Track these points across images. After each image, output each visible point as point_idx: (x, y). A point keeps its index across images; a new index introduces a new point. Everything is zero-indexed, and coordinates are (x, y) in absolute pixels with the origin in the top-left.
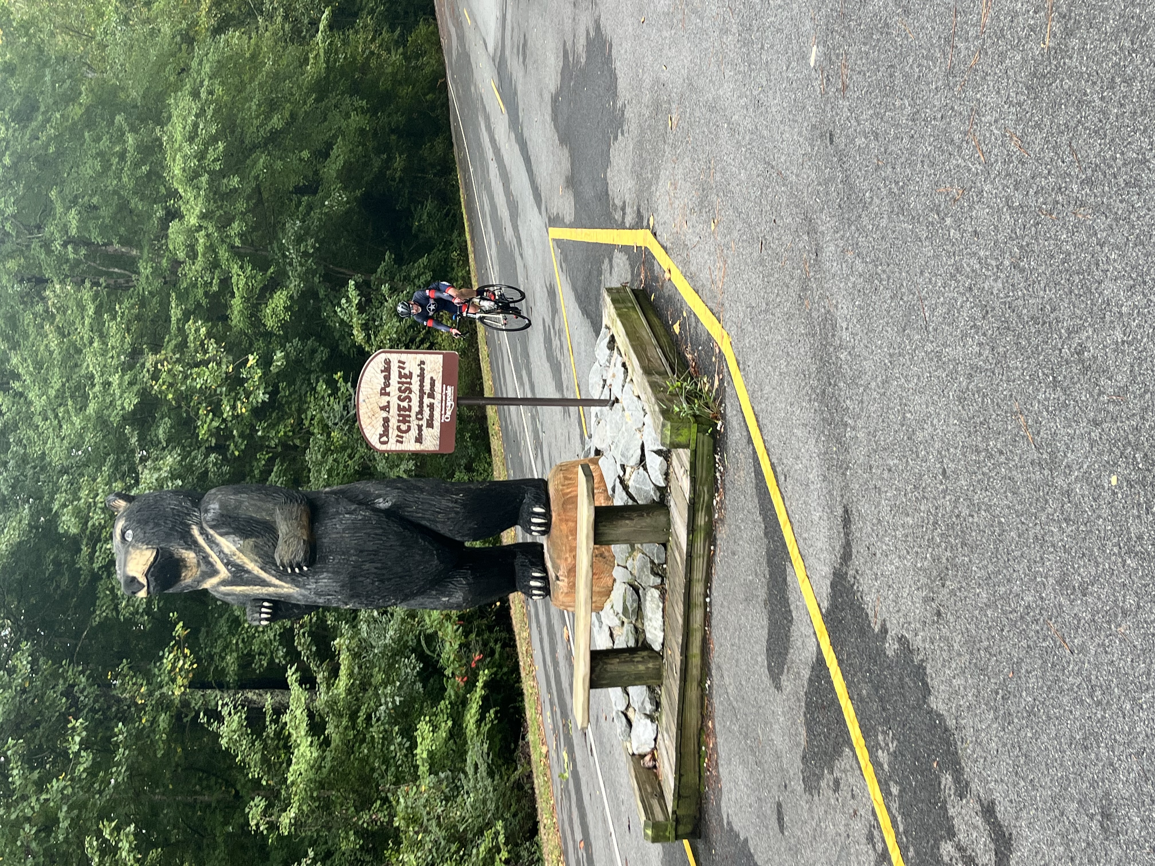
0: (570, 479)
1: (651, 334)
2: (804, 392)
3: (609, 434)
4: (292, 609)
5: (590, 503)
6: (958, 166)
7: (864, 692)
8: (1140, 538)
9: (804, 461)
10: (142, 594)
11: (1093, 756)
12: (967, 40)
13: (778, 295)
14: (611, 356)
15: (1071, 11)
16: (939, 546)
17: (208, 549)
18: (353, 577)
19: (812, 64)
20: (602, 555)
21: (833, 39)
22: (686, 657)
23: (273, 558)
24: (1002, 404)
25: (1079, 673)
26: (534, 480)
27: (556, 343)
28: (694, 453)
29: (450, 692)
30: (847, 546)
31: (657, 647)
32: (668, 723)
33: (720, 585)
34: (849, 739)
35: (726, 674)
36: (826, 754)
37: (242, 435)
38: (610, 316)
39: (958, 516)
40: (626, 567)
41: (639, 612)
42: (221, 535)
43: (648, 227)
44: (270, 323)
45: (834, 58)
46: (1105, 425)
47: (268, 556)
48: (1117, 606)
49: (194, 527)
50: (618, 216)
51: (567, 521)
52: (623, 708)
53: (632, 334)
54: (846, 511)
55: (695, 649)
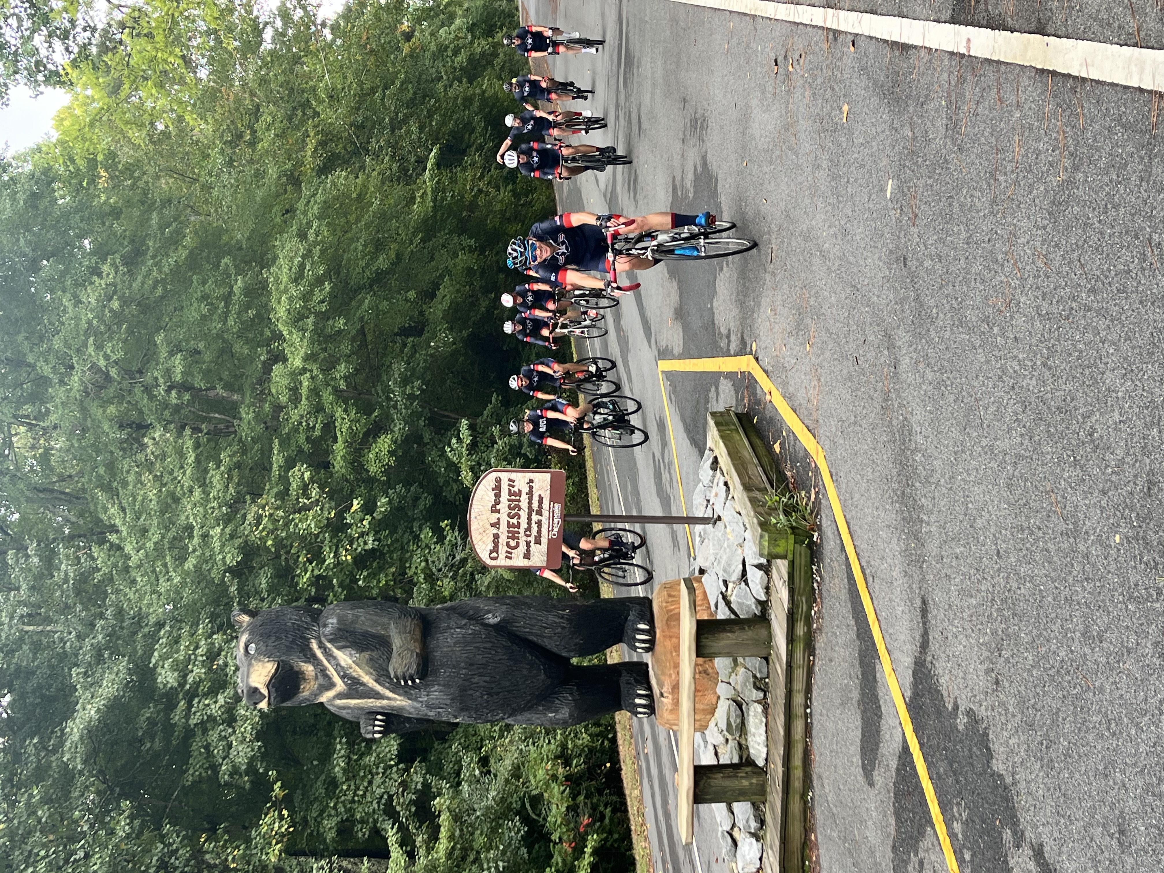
0: (674, 596)
1: (753, 454)
2: (887, 495)
3: (711, 551)
4: (403, 723)
5: (691, 615)
6: (1002, 282)
7: (941, 769)
8: (1137, 585)
9: (889, 560)
10: (263, 705)
11: (1111, 782)
12: (1005, 174)
13: (864, 407)
14: (714, 476)
15: (1076, 150)
16: (996, 620)
17: (325, 662)
18: (463, 690)
19: (888, 196)
20: (706, 672)
21: (905, 173)
22: (788, 769)
23: (388, 671)
24: (1039, 485)
25: (1100, 712)
26: (639, 598)
27: (665, 476)
28: (792, 564)
29: (557, 859)
30: (925, 635)
31: (761, 763)
32: (772, 840)
33: (819, 694)
34: (931, 817)
35: (826, 781)
36: (911, 837)
37: (341, 585)
38: (713, 438)
39: (1009, 591)
40: (729, 683)
41: (742, 727)
42: (339, 648)
43: (751, 353)
44: (373, 468)
45: (906, 190)
46: (1110, 494)
47: (383, 669)
48: (1123, 646)
49: (313, 641)
50: (723, 344)
51: (671, 637)
52: (728, 828)
53: (734, 454)
54: (924, 602)
55: (797, 760)
